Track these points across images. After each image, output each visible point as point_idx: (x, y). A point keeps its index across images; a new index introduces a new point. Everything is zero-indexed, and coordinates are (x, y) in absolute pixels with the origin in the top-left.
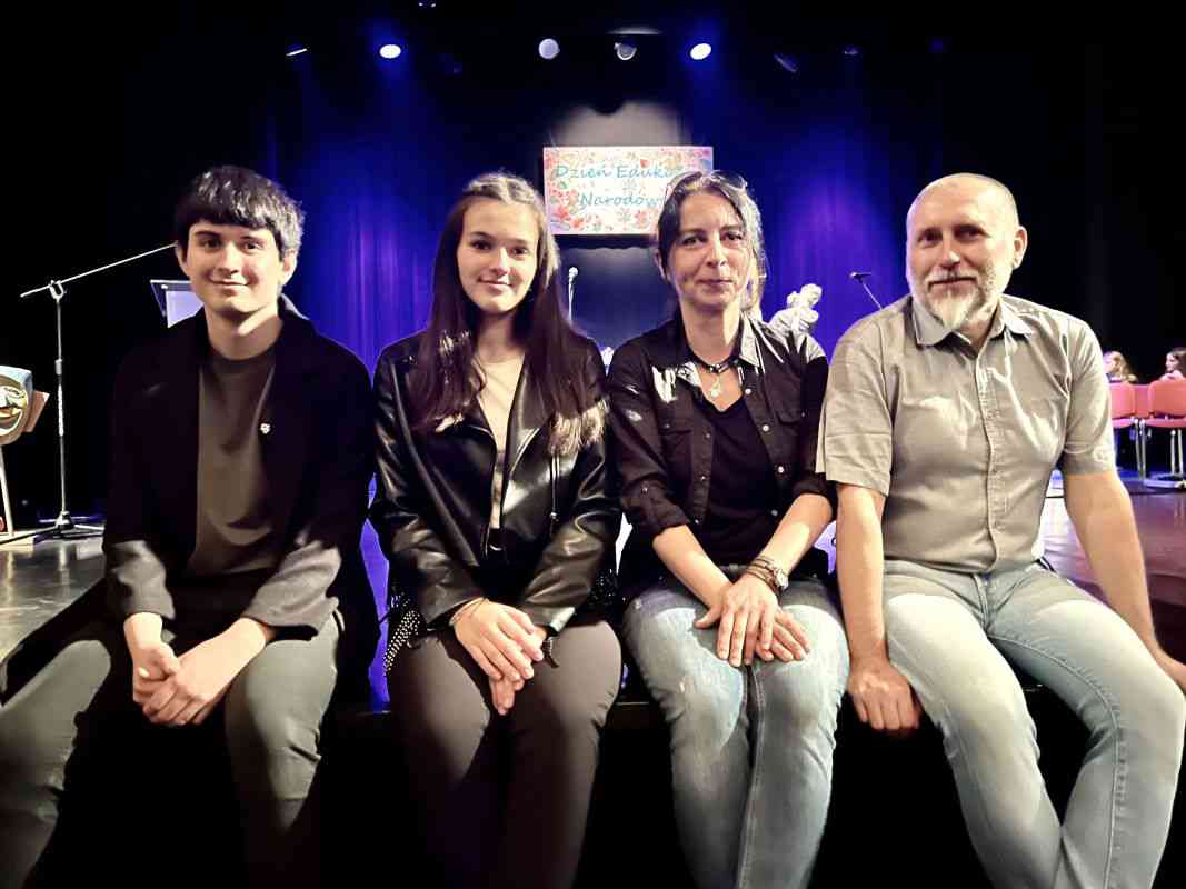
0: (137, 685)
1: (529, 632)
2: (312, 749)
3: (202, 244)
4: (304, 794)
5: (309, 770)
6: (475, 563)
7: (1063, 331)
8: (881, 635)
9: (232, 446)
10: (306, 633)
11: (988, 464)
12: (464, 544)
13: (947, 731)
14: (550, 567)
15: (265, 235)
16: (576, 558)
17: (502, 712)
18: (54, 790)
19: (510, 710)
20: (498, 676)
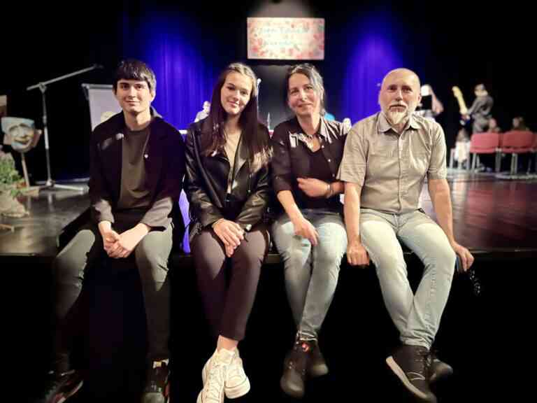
0: (105, 244)
1: (239, 230)
2: (166, 267)
3: (122, 87)
4: (163, 280)
5: (165, 273)
6: (221, 206)
7: (431, 128)
8: (358, 233)
9: (134, 162)
10: (162, 229)
11: (399, 175)
12: (217, 199)
13: (377, 266)
14: (247, 209)
15: (144, 83)
16: (256, 206)
17: (229, 256)
18: (80, 278)
19: (232, 256)
20: (228, 243)
